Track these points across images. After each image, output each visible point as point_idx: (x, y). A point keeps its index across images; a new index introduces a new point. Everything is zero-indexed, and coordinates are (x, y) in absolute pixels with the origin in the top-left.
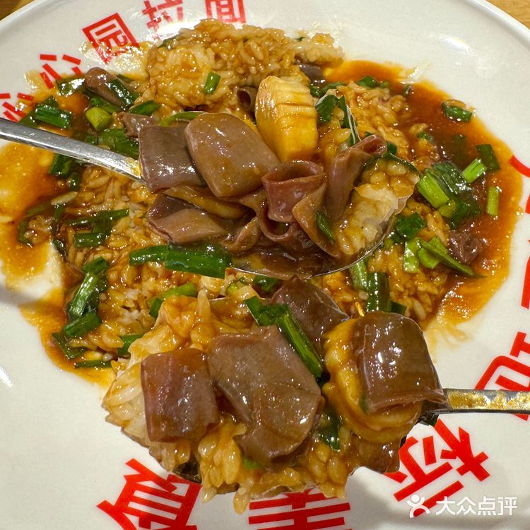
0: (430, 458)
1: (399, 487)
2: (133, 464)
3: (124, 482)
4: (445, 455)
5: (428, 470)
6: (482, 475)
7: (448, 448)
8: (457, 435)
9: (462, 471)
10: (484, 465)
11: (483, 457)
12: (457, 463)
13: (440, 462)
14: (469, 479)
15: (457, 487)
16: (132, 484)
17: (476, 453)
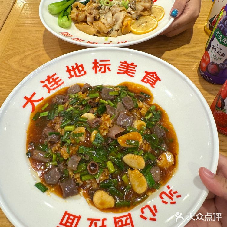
0: (101, 68)
1: (109, 66)
2: (153, 87)
3: (156, 84)
4: (98, 67)
5: (103, 66)
6: (96, 60)
7: (97, 68)
8: (94, 69)
9: (98, 63)
10: (94, 62)
11: (93, 63)
12: (98, 65)
13: (100, 66)
14: (98, 61)
15: (100, 61)
16: (154, 83)
17: (94, 65)
